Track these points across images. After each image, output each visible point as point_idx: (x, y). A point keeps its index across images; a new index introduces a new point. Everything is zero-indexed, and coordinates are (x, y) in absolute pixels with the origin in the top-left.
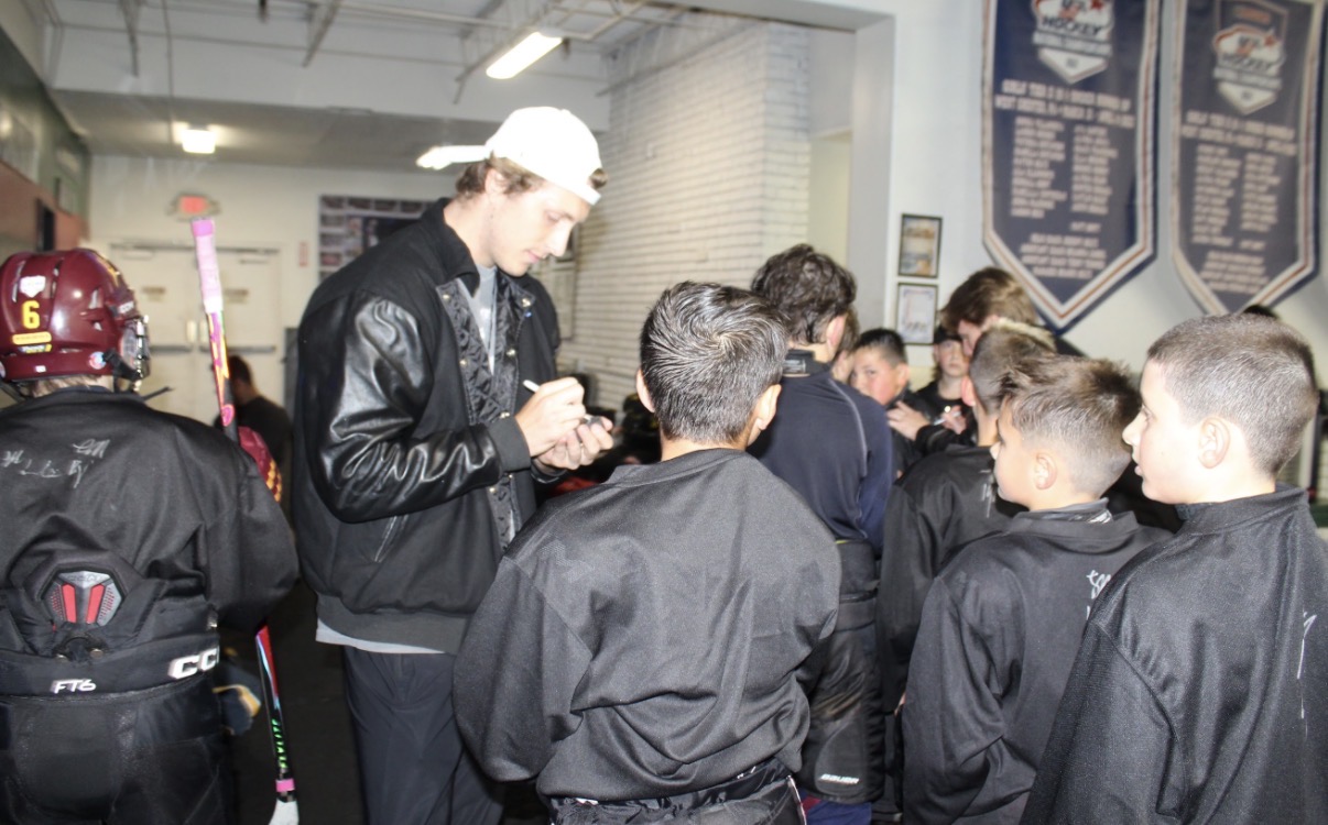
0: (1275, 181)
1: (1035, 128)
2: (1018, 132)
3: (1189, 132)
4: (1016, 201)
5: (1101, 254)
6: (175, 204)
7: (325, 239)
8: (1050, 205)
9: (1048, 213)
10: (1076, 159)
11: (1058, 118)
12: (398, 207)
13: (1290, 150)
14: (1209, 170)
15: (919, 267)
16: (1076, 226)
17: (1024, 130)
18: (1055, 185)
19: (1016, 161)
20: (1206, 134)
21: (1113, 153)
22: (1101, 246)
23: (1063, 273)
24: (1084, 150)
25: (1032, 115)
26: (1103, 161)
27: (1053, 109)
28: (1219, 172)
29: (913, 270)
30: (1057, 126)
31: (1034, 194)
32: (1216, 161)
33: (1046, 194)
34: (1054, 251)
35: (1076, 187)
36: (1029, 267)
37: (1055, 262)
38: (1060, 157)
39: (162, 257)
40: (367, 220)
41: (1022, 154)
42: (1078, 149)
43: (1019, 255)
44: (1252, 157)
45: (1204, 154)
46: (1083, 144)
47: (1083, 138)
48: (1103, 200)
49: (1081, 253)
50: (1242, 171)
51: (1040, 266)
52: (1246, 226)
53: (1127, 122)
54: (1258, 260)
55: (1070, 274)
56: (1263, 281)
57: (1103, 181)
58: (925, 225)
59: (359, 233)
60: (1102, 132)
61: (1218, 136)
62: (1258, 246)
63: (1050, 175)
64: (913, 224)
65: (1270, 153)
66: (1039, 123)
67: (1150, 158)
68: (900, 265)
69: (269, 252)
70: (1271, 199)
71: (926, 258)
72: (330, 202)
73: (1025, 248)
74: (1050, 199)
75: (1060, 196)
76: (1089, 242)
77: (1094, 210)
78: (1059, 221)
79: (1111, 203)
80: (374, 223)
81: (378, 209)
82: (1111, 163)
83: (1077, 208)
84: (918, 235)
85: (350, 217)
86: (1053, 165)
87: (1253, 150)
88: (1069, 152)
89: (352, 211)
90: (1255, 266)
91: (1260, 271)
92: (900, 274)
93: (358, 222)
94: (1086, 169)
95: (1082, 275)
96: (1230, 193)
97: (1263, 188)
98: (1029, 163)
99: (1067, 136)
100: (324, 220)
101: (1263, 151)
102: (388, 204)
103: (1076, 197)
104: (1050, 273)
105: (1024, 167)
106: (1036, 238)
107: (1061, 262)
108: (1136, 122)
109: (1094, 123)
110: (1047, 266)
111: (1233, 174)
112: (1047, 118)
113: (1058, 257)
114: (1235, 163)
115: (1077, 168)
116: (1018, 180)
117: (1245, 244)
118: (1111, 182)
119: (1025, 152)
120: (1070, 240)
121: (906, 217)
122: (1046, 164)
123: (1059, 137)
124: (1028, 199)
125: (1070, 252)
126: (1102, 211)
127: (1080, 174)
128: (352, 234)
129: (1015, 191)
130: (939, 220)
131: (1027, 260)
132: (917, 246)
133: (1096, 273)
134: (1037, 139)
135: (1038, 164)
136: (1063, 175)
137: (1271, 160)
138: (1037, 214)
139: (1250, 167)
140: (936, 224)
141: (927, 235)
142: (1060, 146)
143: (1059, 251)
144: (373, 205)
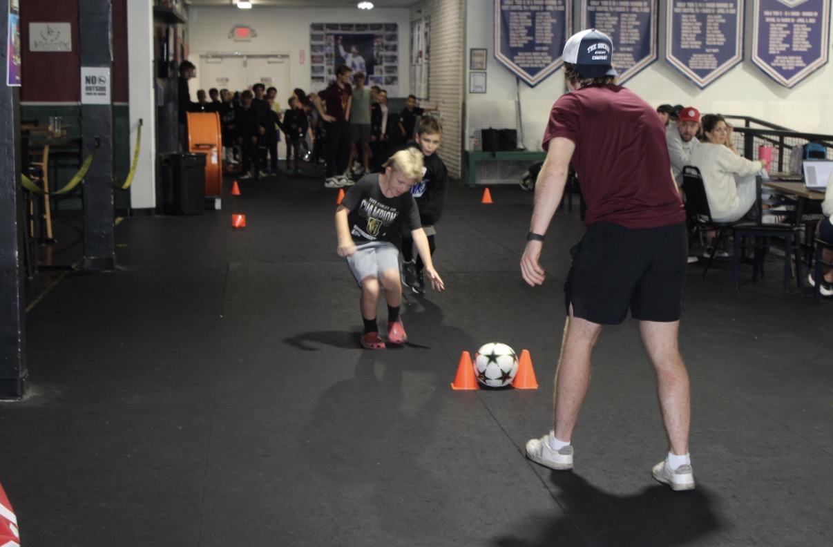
0: (638, 23)
1: (518, 15)
2: (511, 18)
3: (592, 9)
4: (511, 42)
5: (550, 58)
6: (232, 32)
7: (313, 48)
8: (526, 42)
9: (525, 45)
10: (537, 24)
11: (529, 11)
12: (354, 28)
13: (646, 10)
14: (602, 22)
15: (479, 66)
16: (537, 49)
17: (513, 18)
18: (528, 35)
19: (511, 28)
20: (599, 9)
21: (554, 21)
22: (549, 55)
23: (532, 66)
24: (541, 21)
25: (517, 11)
26: (550, 24)
27: (525, 8)
28: (606, 22)
29: (476, 67)
30: (529, 14)
31: (519, 39)
32: (605, 19)
33: (524, 38)
34: (528, 58)
35: (537, 34)
36: (518, 65)
37: (529, 62)
38: (530, 24)
39: (227, 61)
40: (336, 37)
41: (513, 25)
42: (537, 21)
43: (513, 60)
44: (623, 15)
45: (598, 17)
46: (539, 19)
47: (539, 17)
48: (550, 38)
49: (541, 58)
50: (619, 21)
51: (522, 63)
52: (622, 42)
53: (561, 8)
54: (631, 55)
55: (536, 66)
56: (634, 63)
57: (550, 31)
58: (480, 52)
59: (333, 44)
60: (548, 14)
61: (606, 9)
62: (629, 49)
63: (526, 31)
64: (476, 52)
65: (635, 13)
66: (520, 13)
67: (571, 21)
68: (471, 65)
69: (283, 56)
70: (636, 30)
71: (482, 63)
72: (315, 27)
73: (516, 58)
74: (526, 40)
75: (531, 38)
76: (543, 54)
77: (545, 42)
78: (530, 47)
79: (553, 39)
80: (341, 37)
81: (342, 30)
82: (553, 24)
83: (538, 42)
84: (477, 55)
85: (328, 35)
86: (527, 28)
87: (625, 12)
88: (534, 23)
89: (329, 31)
90: (629, 57)
91: (632, 59)
92: (471, 69)
93: (332, 38)
94: (541, 28)
95: (541, 66)
96: (613, 30)
97: (632, 27)
98: (516, 28)
99: (533, 16)
100: (313, 37)
101: (630, 12)
102: (348, 26)
103: (537, 38)
104: (527, 66)
105: (514, 30)
106: (520, 54)
107: (532, 62)
108: (565, 8)
109: (545, 10)
110: (526, 63)
111: (615, 23)
112: (523, 11)
113: (529, 60)
114: (616, 19)
115: (537, 28)
116: (512, 34)
117: (622, 49)
118: (553, 31)
119: (514, 24)
120: (534, 54)
121: (472, 50)
122: (523, 28)
123: (529, 17)
124: (516, 40)
125: (535, 58)
126: (550, 42)
127: (538, 30)
128: (329, 44)
129: (511, 38)
130: (486, 50)
131: (517, 62)
132: (477, 59)
133: (547, 65)
134: (519, 19)
135: (520, 28)
136: (531, 31)
137: (635, 16)
138: (521, 45)
139: (622, 19)
140: (485, 51)
141: (481, 55)
142: (530, 21)
143: (532, 58)
144: (340, 27)
